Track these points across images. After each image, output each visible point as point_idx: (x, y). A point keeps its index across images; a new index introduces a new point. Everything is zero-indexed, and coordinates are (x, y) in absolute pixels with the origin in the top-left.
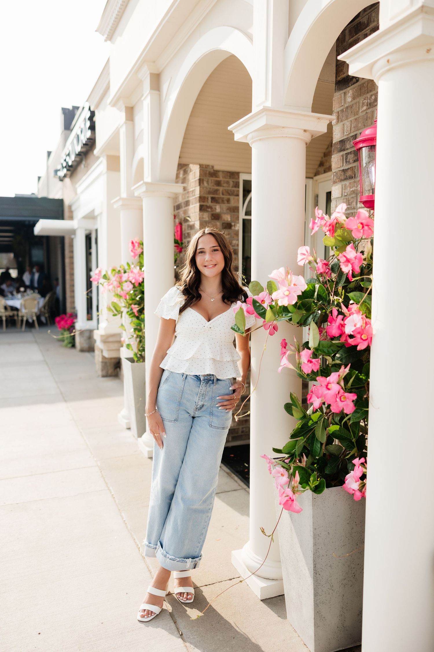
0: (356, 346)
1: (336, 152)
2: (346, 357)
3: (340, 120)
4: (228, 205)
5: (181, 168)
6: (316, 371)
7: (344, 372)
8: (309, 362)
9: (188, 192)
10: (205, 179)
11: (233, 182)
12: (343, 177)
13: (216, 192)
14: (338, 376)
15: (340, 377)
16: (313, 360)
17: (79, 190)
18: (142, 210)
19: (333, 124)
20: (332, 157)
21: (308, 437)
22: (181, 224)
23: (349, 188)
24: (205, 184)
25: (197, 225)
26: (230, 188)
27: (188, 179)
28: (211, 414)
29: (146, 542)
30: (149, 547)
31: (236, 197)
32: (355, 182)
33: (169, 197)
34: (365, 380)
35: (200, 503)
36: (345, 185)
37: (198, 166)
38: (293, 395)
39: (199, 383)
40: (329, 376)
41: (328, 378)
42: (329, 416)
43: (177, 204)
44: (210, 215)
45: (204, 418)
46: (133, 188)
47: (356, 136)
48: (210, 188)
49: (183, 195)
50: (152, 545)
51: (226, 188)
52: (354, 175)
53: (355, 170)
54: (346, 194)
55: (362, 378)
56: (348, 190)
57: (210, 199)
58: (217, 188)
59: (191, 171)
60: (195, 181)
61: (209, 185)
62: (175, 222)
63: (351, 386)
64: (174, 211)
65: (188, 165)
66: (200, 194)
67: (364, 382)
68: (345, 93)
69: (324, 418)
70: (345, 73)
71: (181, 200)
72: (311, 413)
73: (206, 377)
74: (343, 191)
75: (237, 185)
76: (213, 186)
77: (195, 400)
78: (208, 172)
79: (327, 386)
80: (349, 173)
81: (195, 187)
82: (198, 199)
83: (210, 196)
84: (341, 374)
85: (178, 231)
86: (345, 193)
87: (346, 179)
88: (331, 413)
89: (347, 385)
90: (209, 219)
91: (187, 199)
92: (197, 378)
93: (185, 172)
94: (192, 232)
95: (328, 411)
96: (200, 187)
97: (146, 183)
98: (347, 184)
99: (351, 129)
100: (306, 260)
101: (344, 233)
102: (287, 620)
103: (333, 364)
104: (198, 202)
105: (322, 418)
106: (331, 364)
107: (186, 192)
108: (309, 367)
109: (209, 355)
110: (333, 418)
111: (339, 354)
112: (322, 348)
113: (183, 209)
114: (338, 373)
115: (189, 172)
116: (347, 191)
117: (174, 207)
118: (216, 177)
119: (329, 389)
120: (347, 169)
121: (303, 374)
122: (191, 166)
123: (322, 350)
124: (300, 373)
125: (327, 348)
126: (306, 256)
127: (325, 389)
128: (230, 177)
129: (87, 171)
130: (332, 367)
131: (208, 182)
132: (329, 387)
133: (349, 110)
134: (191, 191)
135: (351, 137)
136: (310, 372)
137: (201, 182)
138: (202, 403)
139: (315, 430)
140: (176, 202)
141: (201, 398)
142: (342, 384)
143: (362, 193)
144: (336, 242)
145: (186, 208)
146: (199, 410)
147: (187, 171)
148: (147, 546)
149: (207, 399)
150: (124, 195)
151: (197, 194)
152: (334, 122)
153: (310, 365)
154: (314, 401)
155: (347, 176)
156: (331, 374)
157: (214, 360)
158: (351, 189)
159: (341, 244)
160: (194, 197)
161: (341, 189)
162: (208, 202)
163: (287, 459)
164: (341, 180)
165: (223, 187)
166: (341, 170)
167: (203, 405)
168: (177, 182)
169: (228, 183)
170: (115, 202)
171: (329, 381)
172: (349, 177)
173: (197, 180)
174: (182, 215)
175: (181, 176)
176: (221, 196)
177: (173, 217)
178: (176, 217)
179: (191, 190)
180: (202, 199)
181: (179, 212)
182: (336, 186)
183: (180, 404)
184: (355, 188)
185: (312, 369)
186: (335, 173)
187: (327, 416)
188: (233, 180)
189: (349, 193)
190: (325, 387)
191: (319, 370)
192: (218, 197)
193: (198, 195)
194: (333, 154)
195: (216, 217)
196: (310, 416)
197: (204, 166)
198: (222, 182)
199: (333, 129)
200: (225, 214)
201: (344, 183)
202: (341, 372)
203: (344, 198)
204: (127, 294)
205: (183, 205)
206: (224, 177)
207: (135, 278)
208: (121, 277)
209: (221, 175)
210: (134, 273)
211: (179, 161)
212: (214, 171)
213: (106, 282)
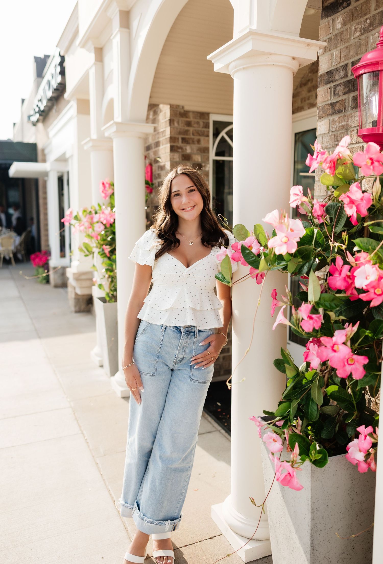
0: (369, 302)
1: (322, 84)
4: (199, 146)
5: (151, 110)
7: (352, 330)
8: (309, 318)
9: (158, 133)
10: (176, 120)
11: (204, 122)
12: (330, 111)
13: (186, 132)
14: (345, 336)
15: (348, 336)
16: (314, 316)
17: (51, 134)
18: (112, 151)
19: (319, 55)
21: (302, 397)
22: (151, 165)
24: (176, 124)
25: (168, 166)
26: (200, 129)
27: (158, 121)
29: (122, 501)
31: (206, 138)
32: (344, 116)
33: (140, 138)
35: (180, 462)
36: (333, 120)
37: (169, 107)
39: (179, 335)
41: (334, 339)
42: (325, 374)
43: (147, 145)
44: (181, 156)
45: (184, 372)
46: (103, 129)
47: (347, 66)
48: (181, 129)
49: (153, 136)
50: (128, 505)
51: (197, 129)
53: (345, 103)
56: (337, 125)
57: (180, 140)
58: (187, 128)
59: (161, 111)
60: (166, 122)
61: (180, 125)
62: (145, 163)
63: (358, 345)
64: (145, 152)
65: (158, 105)
66: (171, 134)
68: (333, 20)
69: (320, 376)
71: (151, 141)
73: (187, 329)
74: (331, 126)
75: (207, 126)
76: (184, 126)
77: (175, 353)
78: (178, 112)
79: (333, 347)
80: (338, 107)
81: (166, 127)
82: (168, 140)
83: (180, 137)
84: (349, 333)
85: (148, 172)
87: (334, 113)
88: (326, 371)
89: (354, 345)
90: (180, 159)
91: (157, 140)
92: (177, 330)
93: (155, 113)
94: (163, 173)
95: (324, 368)
96: (171, 128)
97: (117, 123)
98: (335, 119)
99: (340, 59)
100: (299, 202)
101: (345, 171)
104: (169, 142)
105: (317, 376)
107: (156, 133)
108: (310, 324)
109: (189, 305)
110: (332, 376)
113: (154, 150)
114: (344, 332)
115: (159, 112)
117: (145, 148)
118: (187, 117)
120: (336, 102)
122: (161, 106)
123: (323, 304)
125: (329, 302)
126: (300, 196)
128: (200, 118)
129: (58, 115)
131: (178, 123)
132: (335, 348)
133: (338, 39)
134: (161, 132)
135: (340, 67)
136: (310, 330)
137: (172, 122)
138: (182, 356)
139: (310, 389)
140: (146, 142)
141: (181, 351)
142: (349, 343)
143: (361, 126)
144: (334, 181)
145: (156, 149)
147: (157, 112)
148: (124, 505)
149: (187, 351)
150: (94, 136)
151: (168, 134)
153: (310, 321)
154: (312, 360)
157: (193, 310)
159: (341, 184)
160: (164, 138)
162: (178, 142)
163: (279, 421)
164: (328, 115)
165: (194, 127)
166: (328, 104)
167: (183, 358)
168: (147, 123)
169: (198, 123)
170: (85, 144)
172: (338, 112)
173: (167, 120)
174: (152, 156)
175: (151, 117)
176: (192, 136)
177: (143, 157)
178: (147, 158)
179: (161, 130)
180: (172, 139)
181: (149, 154)
182: (322, 121)
183: (158, 356)
185: (313, 327)
186: (321, 108)
187: (322, 373)
188: (205, 121)
189: (337, 128)
192: (189, 138)
193: (169, 136)
194: (319, 87)
195: (186, 158)
196: (303, 373)
197: (175, 107)
198: (193, 123)
200: (195, 154)
201: (331, 118)
202: (349, 331)
203: (332, 134)
204: (99, 234)
205: (153, 146)
206: (195, 118)
207: (106, 219)
208: (92, 218)
209: (191, 115)
210: (105, 214)
211: (150, 101)
212: (184, 111)
213: (77, 223)
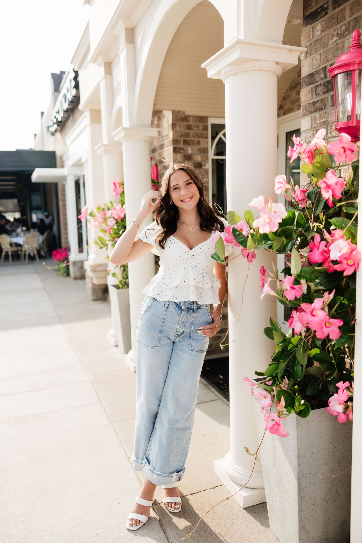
0: (342, 272)
1: (305, 85)
2: (325, 282)
3: (308, 54)
4: (199, 147)
5: (155, 116)
6: (298, 297)
7: (329, 298)
8: (292, 289)
9: (162, 136)
10: (178, 124)
11: (202, 125)
12: (312, 109)
13: (187, 135)
14: (322, 302)
15: (325, 303)
16: (296, 287)
17: (68, 142)
19: (301, 59)
20: (301, 91)
21: (289, 360)
22: (156, 165)
23: (319, 120)
24: (178, 128)
26: (200, 131)
27: (162, 125)
28: (191, 338)
29: (133, 457)
30: (137, 462)
31: (206, 139)
32: (325, 113)
33: (146, 141)
34: (347, 305)
35: (183, 422)
36: (315, 117)
37: (171, 112)
38: (273, 320)
39: (180, 311)
40: (313, 302)
41: (313, 305)
42: (309, 339)
43: (152, 148)
44: (183, 156)
45: (184, 343)
46: (113, 134)
48: (182, 132)
49: (158, 139)
50: (140, 460)
51: (197, 131)
52: (324, 107)
54: (316, 126)
55: (344, 303)
57: (182, 142)
58: (188, 131)
59: (164, 117)
60: (169, 126)
61: (181, 129)
62: (151, 164)
63: (335, 311)
64: (151, 154)
65: (162, 111)
66: (173, 137)
67: (346, 306)
68: (313, 27)
69: (304, 341)
70: (313, 8)
71: (156, 144)
72: (291, 336)
73: (187, 306)
74: (313, 123)
75: (206, 128)
76: (185, 130)
77: (176, 328)
78: (180, 117)
79: (312, 312)
80: (319, 105)
81: (169, 131)
82: (171, 142)
83: (182, 139)
84: (326, 300)
85: (154, 172)
86: (314, 124)
87: (315, 111)
88: (310, 337)
89: (331, 311)
90: (182, 159)
91: (162, 143)
92: (178, 307)
93: (159, 119)
95: (307, 334)
96: (173, 131)
97: (125, 129)
98: (317, 116)
99: (320, 61)
100: (283, 189)
101: (323, 160)
102: (270, 528)
103: (315, 289)
104: (172, 144)
105: (302, 341)
106: (313, 290)
107: (160, 136)
108: (292, 293)
110: (314, 341)
111: (318, 279)
112: (304, 274)
113: (159, 152)
114: (321, 300)
115: (162, 118)
116: (317, 123)
117: (150, 150)
118: (187, 121)
119: (314, 316)
120: (317, 101)
121: (285, 300)
122: (164, 112)
123: (304, 276)
124: (282, 299)
125: (309, 275)
126: (284, 184)
127: (310, 315)
128: (200, 122)
129: (74, 125)
130: (314, 292)
131: (180, 126)
132: (314, 313)
133: (318, 44)
135: (320, 69)
136: (293, 299)
137: (174, 126)
138: (183, 330)
139: (296, 353)
140: (152, 146)
141: (182, 325)
142: (326, 309)
144: (314, 169)
145: (161, 151)
146: (179, 336)
147: (161, 118)
148: (136, 461)
149: (187, 326)
150: (105, 141)
151: (171, 137)
152: (302, 56)
153: (293, 291)
154: (296, 326)
155: (316, 108)
156: (314, 300)
157: (196, 287)
158: (321, 121)
159: (319, 172)
160: (168, 141)
161: (311, 122)
162: (180, 144)
163: (269, 381)
164: (311, 113)
165: (194, 130)
166: (310, 103)
167: (183, 332)
168: (152, 127)
169: (198, 126)
170: (98, 148)
171: (314, 308)
172: (319, 109)
174: (157, 157)
175: (156, 122)
176: (192, 138)
177: (150, 159)
178: (152, 160)
179: (165, 134)
180: (175, 141)
181: (154, 155)
182: (305, 118)
183: (161, 331)
184: (326, 119)
185: (295, 296)
186: (304, 107)
187: (306, 339)
189: (319, 124)
190: (310, 313)
191: (301, 297)
192: (190, 140)
193: (172, 139)
194: (302, 89)
195: (188, 158)
196: (290, 339)
197: (176, 112)
198: (193, 126)
199: (302, 63)
200: (196, 154)
201: (313, 115)
202: (326, 298)
203: (314, 129)
204: (111, 228)
205: (158, 148)
206: (195, 121)
207: (117, 215)
208: (105, 214)
209: (191, 119)
210: (116, 210)
211: (154, 108)
212: (185, 116)
213: (92, 219)
